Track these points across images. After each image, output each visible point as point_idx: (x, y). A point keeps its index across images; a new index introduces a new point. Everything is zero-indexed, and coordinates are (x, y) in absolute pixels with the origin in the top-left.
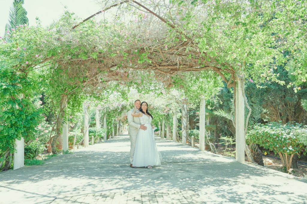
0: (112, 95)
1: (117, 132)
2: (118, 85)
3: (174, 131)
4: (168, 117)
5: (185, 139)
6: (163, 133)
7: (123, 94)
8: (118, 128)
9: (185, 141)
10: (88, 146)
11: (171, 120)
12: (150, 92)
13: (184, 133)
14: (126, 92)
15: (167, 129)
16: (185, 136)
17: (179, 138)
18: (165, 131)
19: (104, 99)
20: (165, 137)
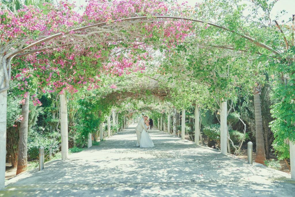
0: (127, 105)
1: (124, 126)
2: (132, 99)
3: (169, 126)
4: (164, 115)
5: (175, 132)
6: (161, 127)
7: (135, 104)
8: (125, 122)
9: (175, 134)
10: (110, 137)
11: (166, 118)
12: (151, 103)
13: (174, 128)
14: (136, 103)
15: (164, 124)
16: (175, 130)
17: (172, 131)
18: (163, 125)
19: (123, 107)
20: (163, 130)
